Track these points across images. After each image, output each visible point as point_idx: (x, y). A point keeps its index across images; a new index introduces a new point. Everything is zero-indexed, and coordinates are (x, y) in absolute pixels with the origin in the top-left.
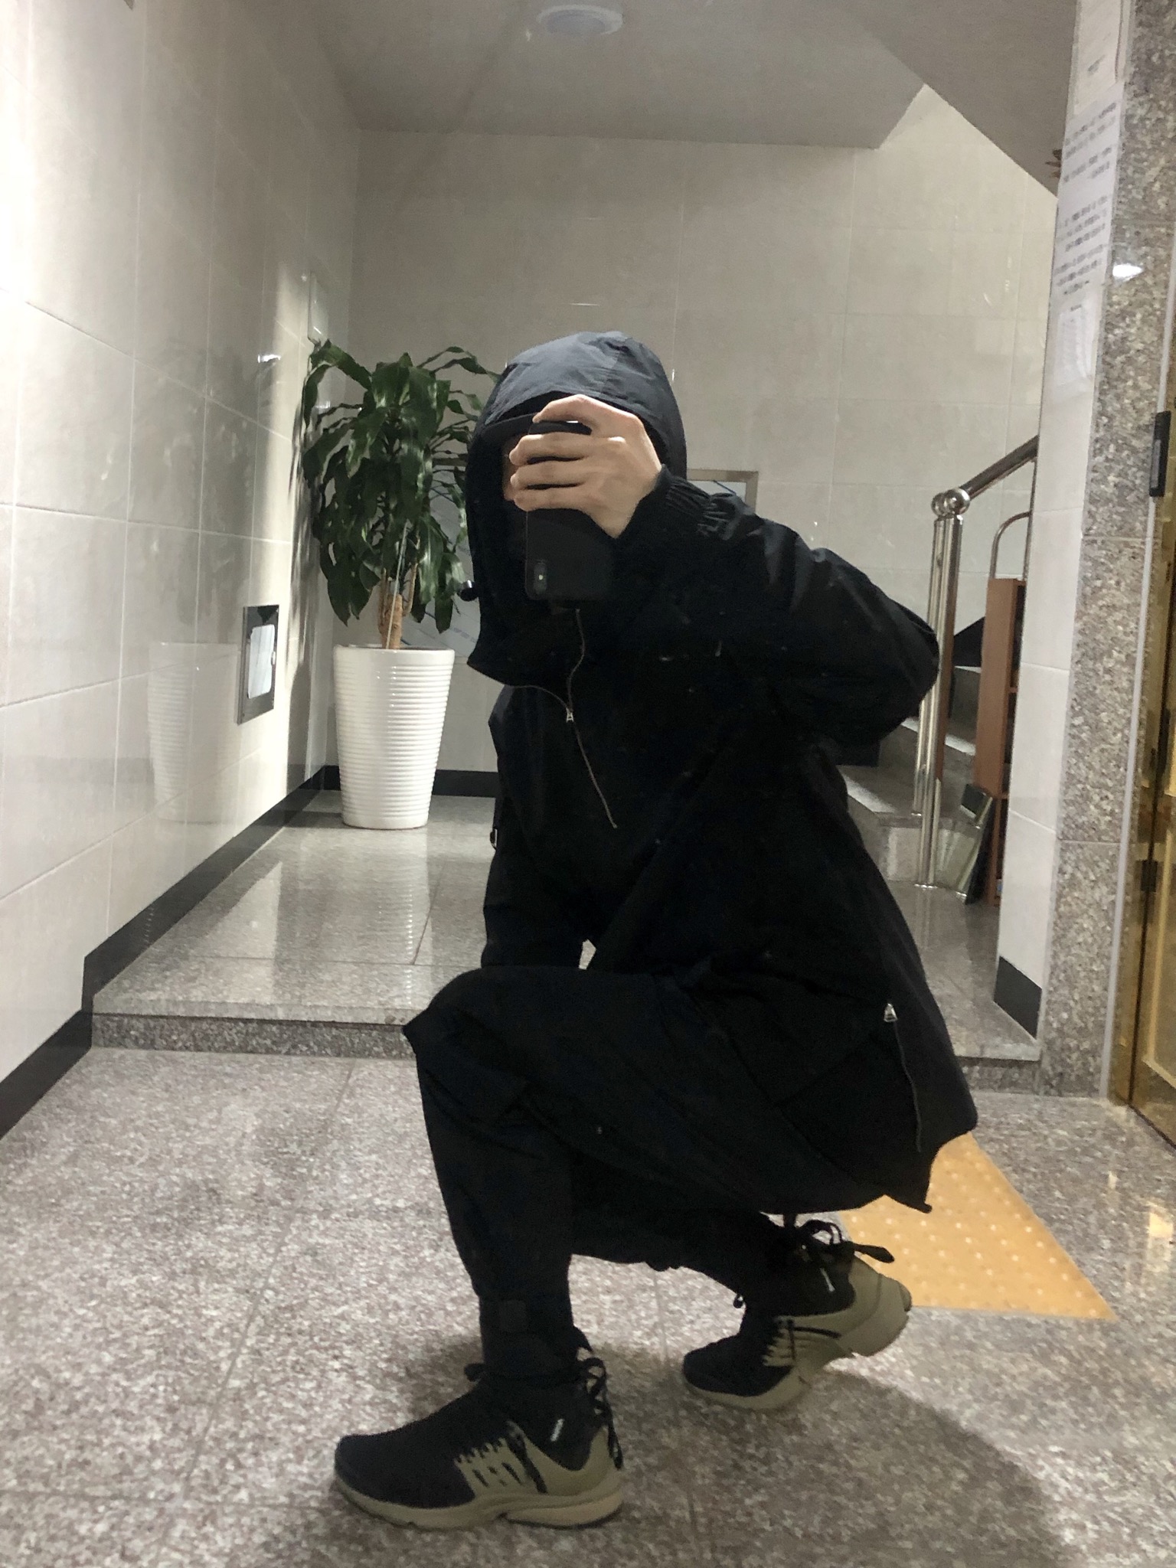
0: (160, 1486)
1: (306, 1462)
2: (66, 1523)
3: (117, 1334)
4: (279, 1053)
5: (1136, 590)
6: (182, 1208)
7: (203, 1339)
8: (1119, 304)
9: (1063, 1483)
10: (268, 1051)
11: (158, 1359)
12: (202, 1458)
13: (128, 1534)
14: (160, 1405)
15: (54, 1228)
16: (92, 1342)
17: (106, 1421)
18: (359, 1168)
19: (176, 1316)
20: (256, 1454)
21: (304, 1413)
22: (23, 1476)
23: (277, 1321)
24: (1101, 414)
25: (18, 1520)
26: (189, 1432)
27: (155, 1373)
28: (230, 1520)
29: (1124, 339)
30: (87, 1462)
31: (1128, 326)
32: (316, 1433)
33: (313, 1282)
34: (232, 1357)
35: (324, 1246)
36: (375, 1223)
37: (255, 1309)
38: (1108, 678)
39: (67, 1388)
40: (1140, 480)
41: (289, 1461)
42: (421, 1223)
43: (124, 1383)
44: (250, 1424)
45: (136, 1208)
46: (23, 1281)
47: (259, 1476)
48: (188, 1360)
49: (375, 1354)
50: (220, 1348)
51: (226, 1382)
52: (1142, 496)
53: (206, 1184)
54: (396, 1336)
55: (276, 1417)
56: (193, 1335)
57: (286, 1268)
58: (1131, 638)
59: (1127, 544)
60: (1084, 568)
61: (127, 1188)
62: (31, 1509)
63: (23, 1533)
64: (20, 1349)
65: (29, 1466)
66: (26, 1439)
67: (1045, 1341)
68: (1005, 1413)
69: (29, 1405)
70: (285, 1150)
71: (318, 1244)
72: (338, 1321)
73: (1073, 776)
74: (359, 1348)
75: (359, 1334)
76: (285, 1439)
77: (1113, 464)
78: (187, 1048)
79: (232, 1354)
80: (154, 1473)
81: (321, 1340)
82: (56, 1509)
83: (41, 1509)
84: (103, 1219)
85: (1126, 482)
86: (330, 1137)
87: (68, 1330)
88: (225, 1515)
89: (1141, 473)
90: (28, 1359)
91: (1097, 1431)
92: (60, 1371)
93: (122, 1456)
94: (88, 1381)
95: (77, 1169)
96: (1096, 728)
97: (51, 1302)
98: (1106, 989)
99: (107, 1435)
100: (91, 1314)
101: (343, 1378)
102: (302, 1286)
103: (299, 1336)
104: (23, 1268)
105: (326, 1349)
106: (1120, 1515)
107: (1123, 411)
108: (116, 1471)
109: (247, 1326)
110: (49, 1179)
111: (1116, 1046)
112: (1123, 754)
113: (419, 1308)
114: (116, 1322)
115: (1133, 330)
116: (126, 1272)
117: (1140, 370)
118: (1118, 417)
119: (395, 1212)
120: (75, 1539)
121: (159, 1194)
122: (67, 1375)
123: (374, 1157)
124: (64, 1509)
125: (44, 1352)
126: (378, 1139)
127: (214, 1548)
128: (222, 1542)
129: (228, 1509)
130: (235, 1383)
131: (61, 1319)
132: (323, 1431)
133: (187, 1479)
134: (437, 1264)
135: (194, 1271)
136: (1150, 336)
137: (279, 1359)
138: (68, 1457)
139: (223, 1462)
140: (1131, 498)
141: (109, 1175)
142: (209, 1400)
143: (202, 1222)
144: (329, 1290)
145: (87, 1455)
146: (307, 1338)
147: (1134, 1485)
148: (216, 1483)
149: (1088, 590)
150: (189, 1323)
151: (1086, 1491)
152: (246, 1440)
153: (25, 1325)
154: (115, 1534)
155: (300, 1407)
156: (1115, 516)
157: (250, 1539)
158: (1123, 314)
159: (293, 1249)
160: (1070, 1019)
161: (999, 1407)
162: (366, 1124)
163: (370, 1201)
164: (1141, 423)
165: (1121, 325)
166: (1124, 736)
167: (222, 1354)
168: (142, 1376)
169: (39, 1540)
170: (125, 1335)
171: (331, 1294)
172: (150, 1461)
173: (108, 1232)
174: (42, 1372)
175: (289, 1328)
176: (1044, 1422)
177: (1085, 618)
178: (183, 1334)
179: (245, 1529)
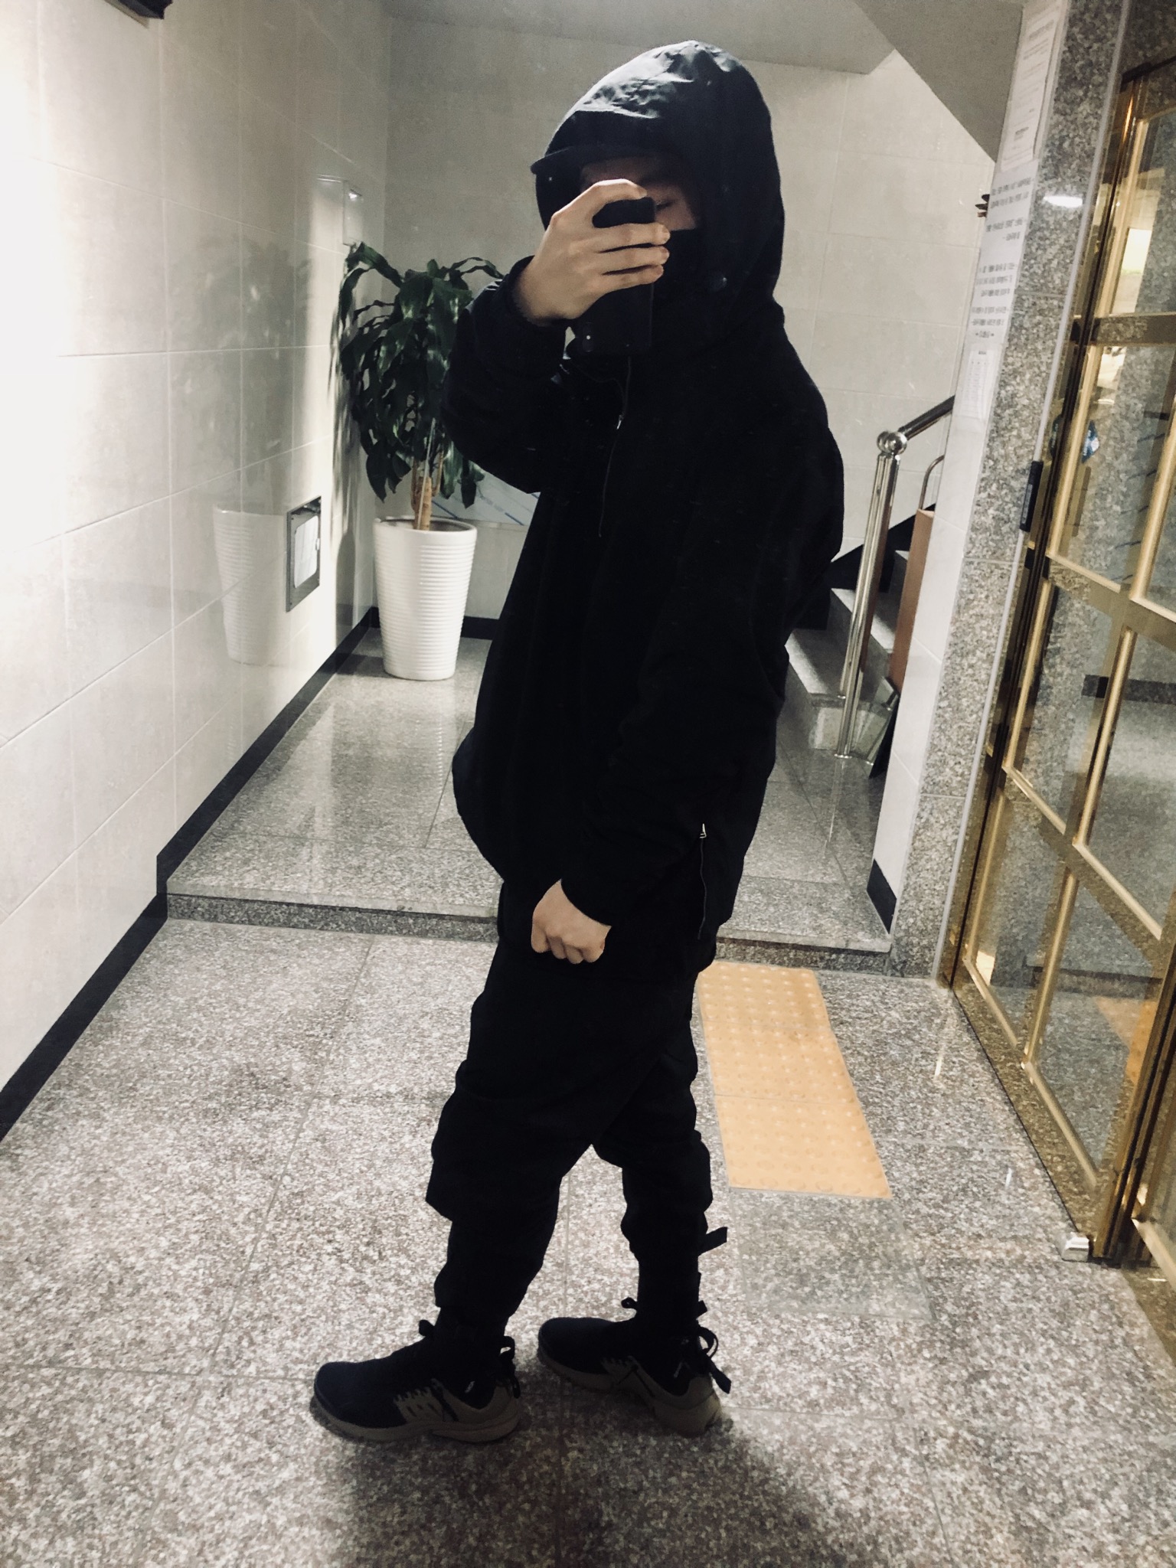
0: (194, 1362)
1: (299, 1338)
2: (124, 1396)
3: (172, 1220)
4: (315, 928)
5: (1001, 603)
6: (228, 1093)
7: (235, 1224)
8: (1013, 364)
9: (821, 1346)
10: (306, 927)
11: (200, 1245)
12: (226, 1335)
13: (168, 1405)
14: (199, 1288)
15: (131, 1113)
16: (154, 1227)
17: (159, 1303)
18: (365, 1052)
19: (216, 1201)
20: (264, 1332)
21: (302, 1294)
22: (97, 1354)
23: (290, 1207)
24: (988, 458)
25: (90, 1394)
26: (218, 1312)
27: (197, 1257)
28: (241, 1391)
29: (1013, 396)
30: (143, 1341)
31: (1018, 384)
32: (309, 1313)
33: (320, 1168)
34: (255, 1241)
35: (332, 1132)
36: (372, 1109)
37: (275, 1194)
38: (970, 671)
39: (132, 1272)
40: (1015, 514)
41: (287, 1338)
42: (406, 1108)
43: (175, 1267)
44: (262, 1304)
45: (193, 1093)
46: (105, 1167)
47: (265, 1352)
48: (223, 1245)
49: (358, 1238)
50: (246, 1233)
51: (248, 1266)
52: (1014, 528)
53: (248, 1068)
54: (376, 1221)
55: (282, 1298)
56: (228, 1220)
57: (301, 1155)
58: (993, 641)
59: (997, 567)
60: (962, 584)
61: (188, 1072)
62: (100, 1384)
63: (93, 1406)
64: (100, 1234)
65: (100, 1345)
66: (99, 1320)
67: (837, 1219)
68: (794, 1285)
69: (103, 1289)
70: (311, 1033)
71: (327, 1130)
72: (334, 1206)
73: (936, 746)
74: (347, 1232)
75: (348, 1220)
76: (286, 1318)
77: (993, 500)
78: (243, 922)
79: (255, 1239)
80: (190, 1350)
81: (321, 1225)
82: (118, 1385)
83: (108, 1384)
84: (168, 1104)
85: (1002, 515)
86: (347, 1018)
87: (136, 1216)
88: (238, 1386)
89: (1015, 509)
90: (106, 1244)
91: (853, 1300)
92: (128, 1256)
93: (168, 1335)
94: (147, 1266)
95: (151, 1052)
96: (958, 710)
97: (125, 1188)
98: (944, 903)
99: (160, 1316)
100: (154, 1200)
101: (334, 1259)
102: (312, 1172)
103: (305, 1222)
104: (105, 1154)
105: (324, 1234)
106: (853, 1372)
107: (1006, 457)
108: (163, 1349)
109: (269, 1211)
110: (129, 1062)
111: (947, 942)
112: (976, 731)
113: (395, 1194)
114: (172, 1208)
115: (1022, 388)
116: (183, 1159)
117: (1024, 423)
118: (1002, 462)
119: (388, 1097)
120: (130, 1410)
121: (212, 1079)
122: (132, 1259)
123: (378, 1041)
124: (124, 1383)
125: (117, 1238)
126: (383, 1021)
127: (228, 1417)
128: (234, 1411)
129: (241, 1381)
130: (255, 1266)
131: (132, 1205)
132: (314, 1311)
133: (214, 1355)
134: (413, 1149)
135: (232, 1158)
136: (1035, 394)
137: (288, 1243)
138: (129, 1336)
139: (241, 1339)
140: (1005, 529)
141: (175, 1058)
142: (234, 1283)
143: (243, 1108)
144: (331, 1176)
145: (144, 1335)
146: (311, 1223)
147: (868, 1346)
148: (233, 1359)
149: (963, 602)
150: (225, 1209)
151: (835, 1353)
152: (259, 1319)
153: (104, 1211)
154: (159, 1405)
155: (299, 1289)
156: (991, 543)
157: (253, 1407)
158: (1015, 373)
159: (308, 1134)
160: (914, 923)
161: (792, 1280)
162: (376, 1006)
163: (370, 1086)
164: (1020, 467)
165: (1014, 382)
166: (978, 717)
167: (248, 1239)
168: (187, 1260)
169: (105, 1411)
170: (178, 1222)
171: (333, 1180)
172: (189, 1338)
173: (171, 1118)
174: (115, 1256)
175: (298, 1214)
176: (819, 1293)
177: (958, 624)
178: (220, 1219)
179: (251, 1399)
